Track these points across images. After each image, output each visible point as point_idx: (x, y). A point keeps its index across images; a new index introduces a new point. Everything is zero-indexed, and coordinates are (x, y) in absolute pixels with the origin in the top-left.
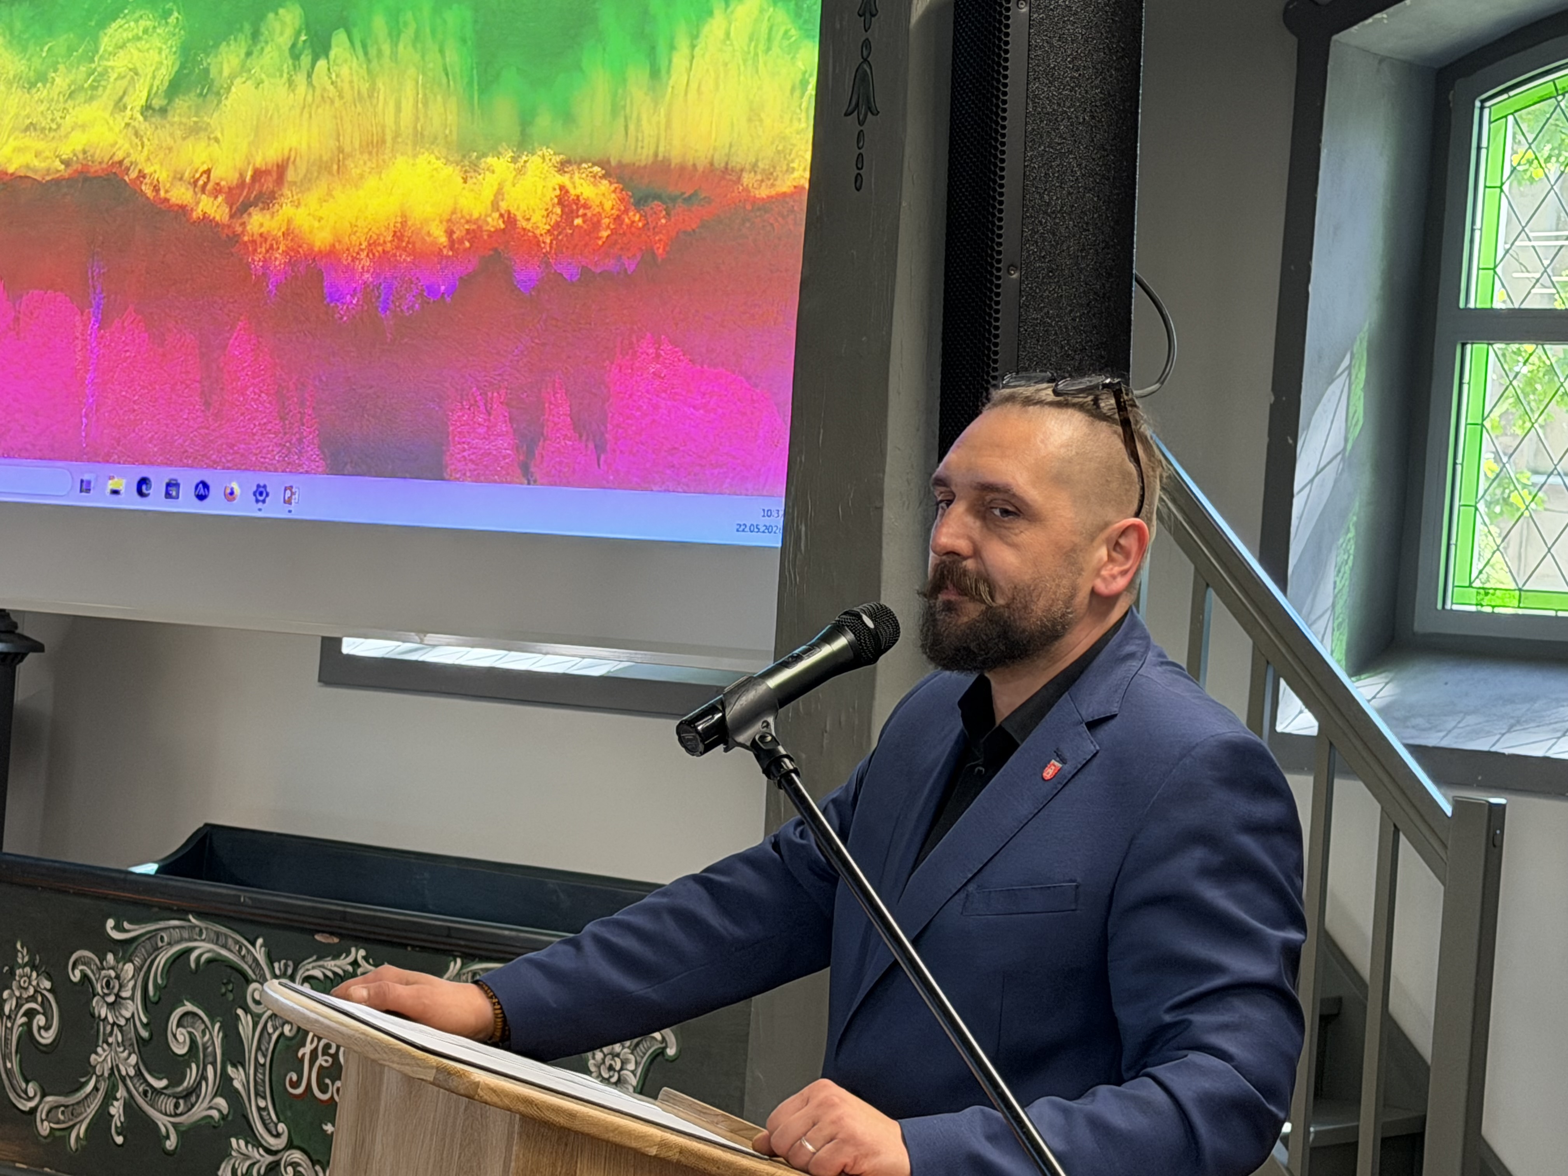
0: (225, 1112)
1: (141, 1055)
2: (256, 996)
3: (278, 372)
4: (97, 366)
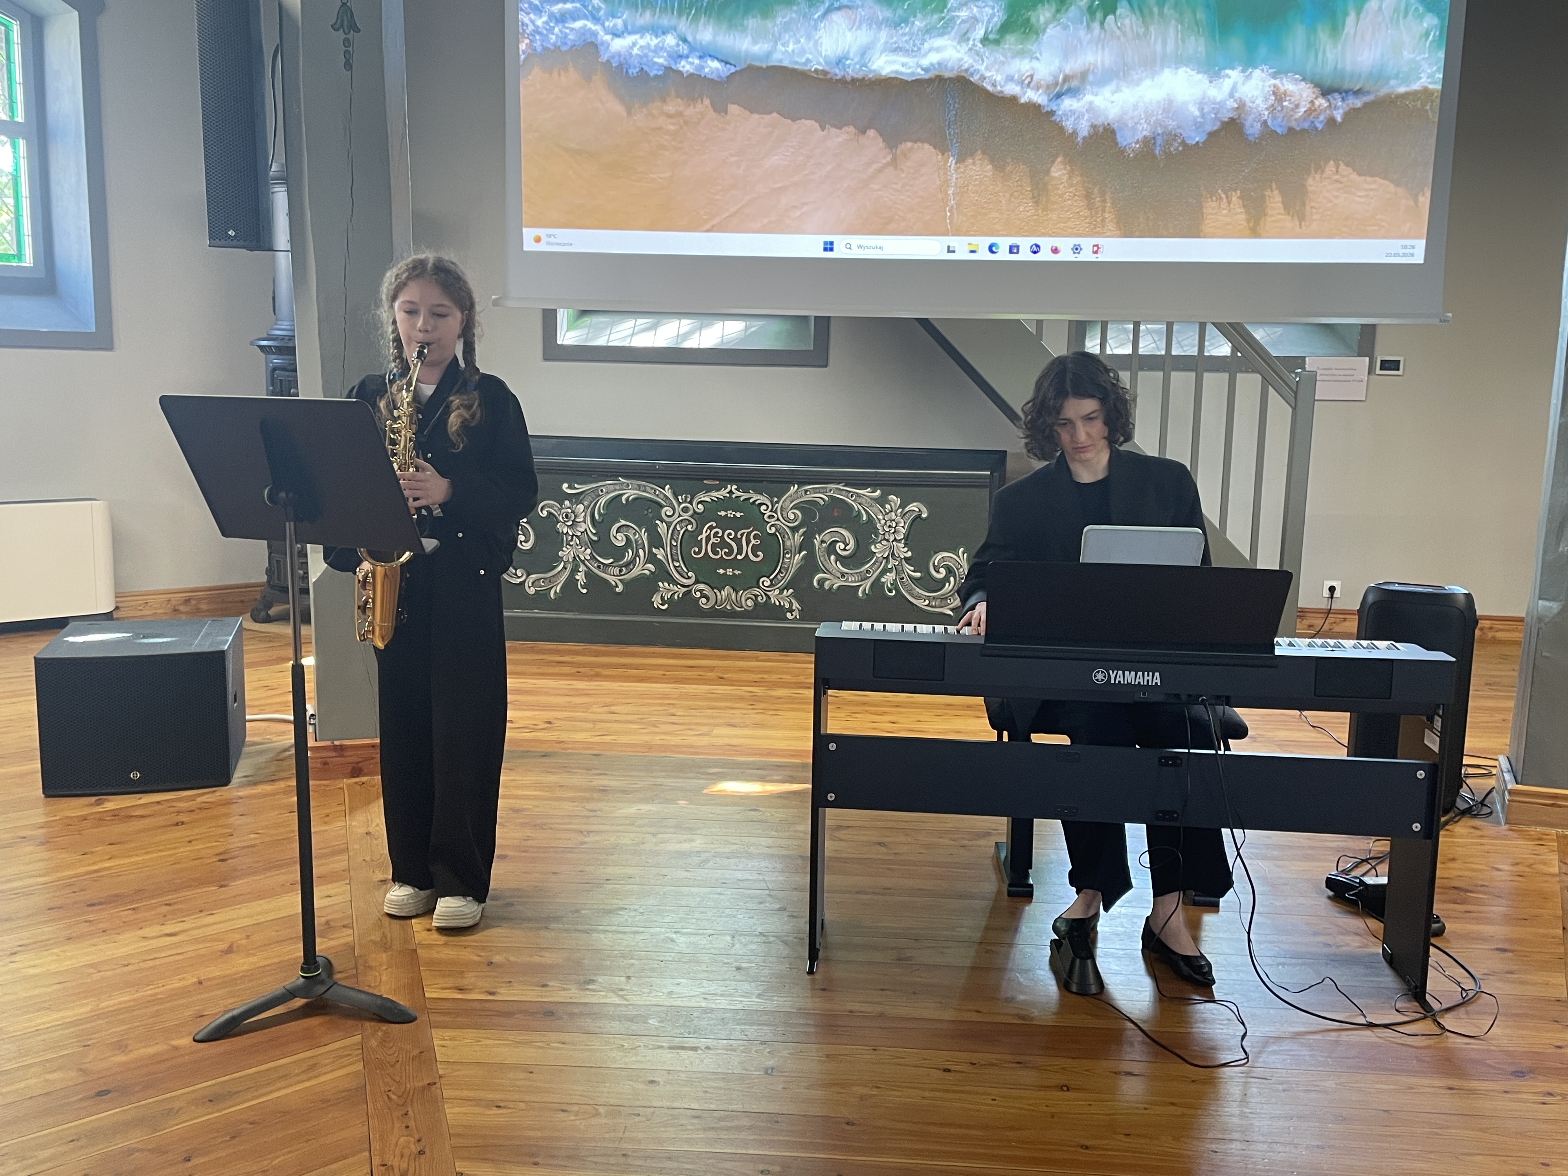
0: (653, 570)
1: (593, 549)
2: (668, 514)
3: (1086, 185)
4: (956, 184)
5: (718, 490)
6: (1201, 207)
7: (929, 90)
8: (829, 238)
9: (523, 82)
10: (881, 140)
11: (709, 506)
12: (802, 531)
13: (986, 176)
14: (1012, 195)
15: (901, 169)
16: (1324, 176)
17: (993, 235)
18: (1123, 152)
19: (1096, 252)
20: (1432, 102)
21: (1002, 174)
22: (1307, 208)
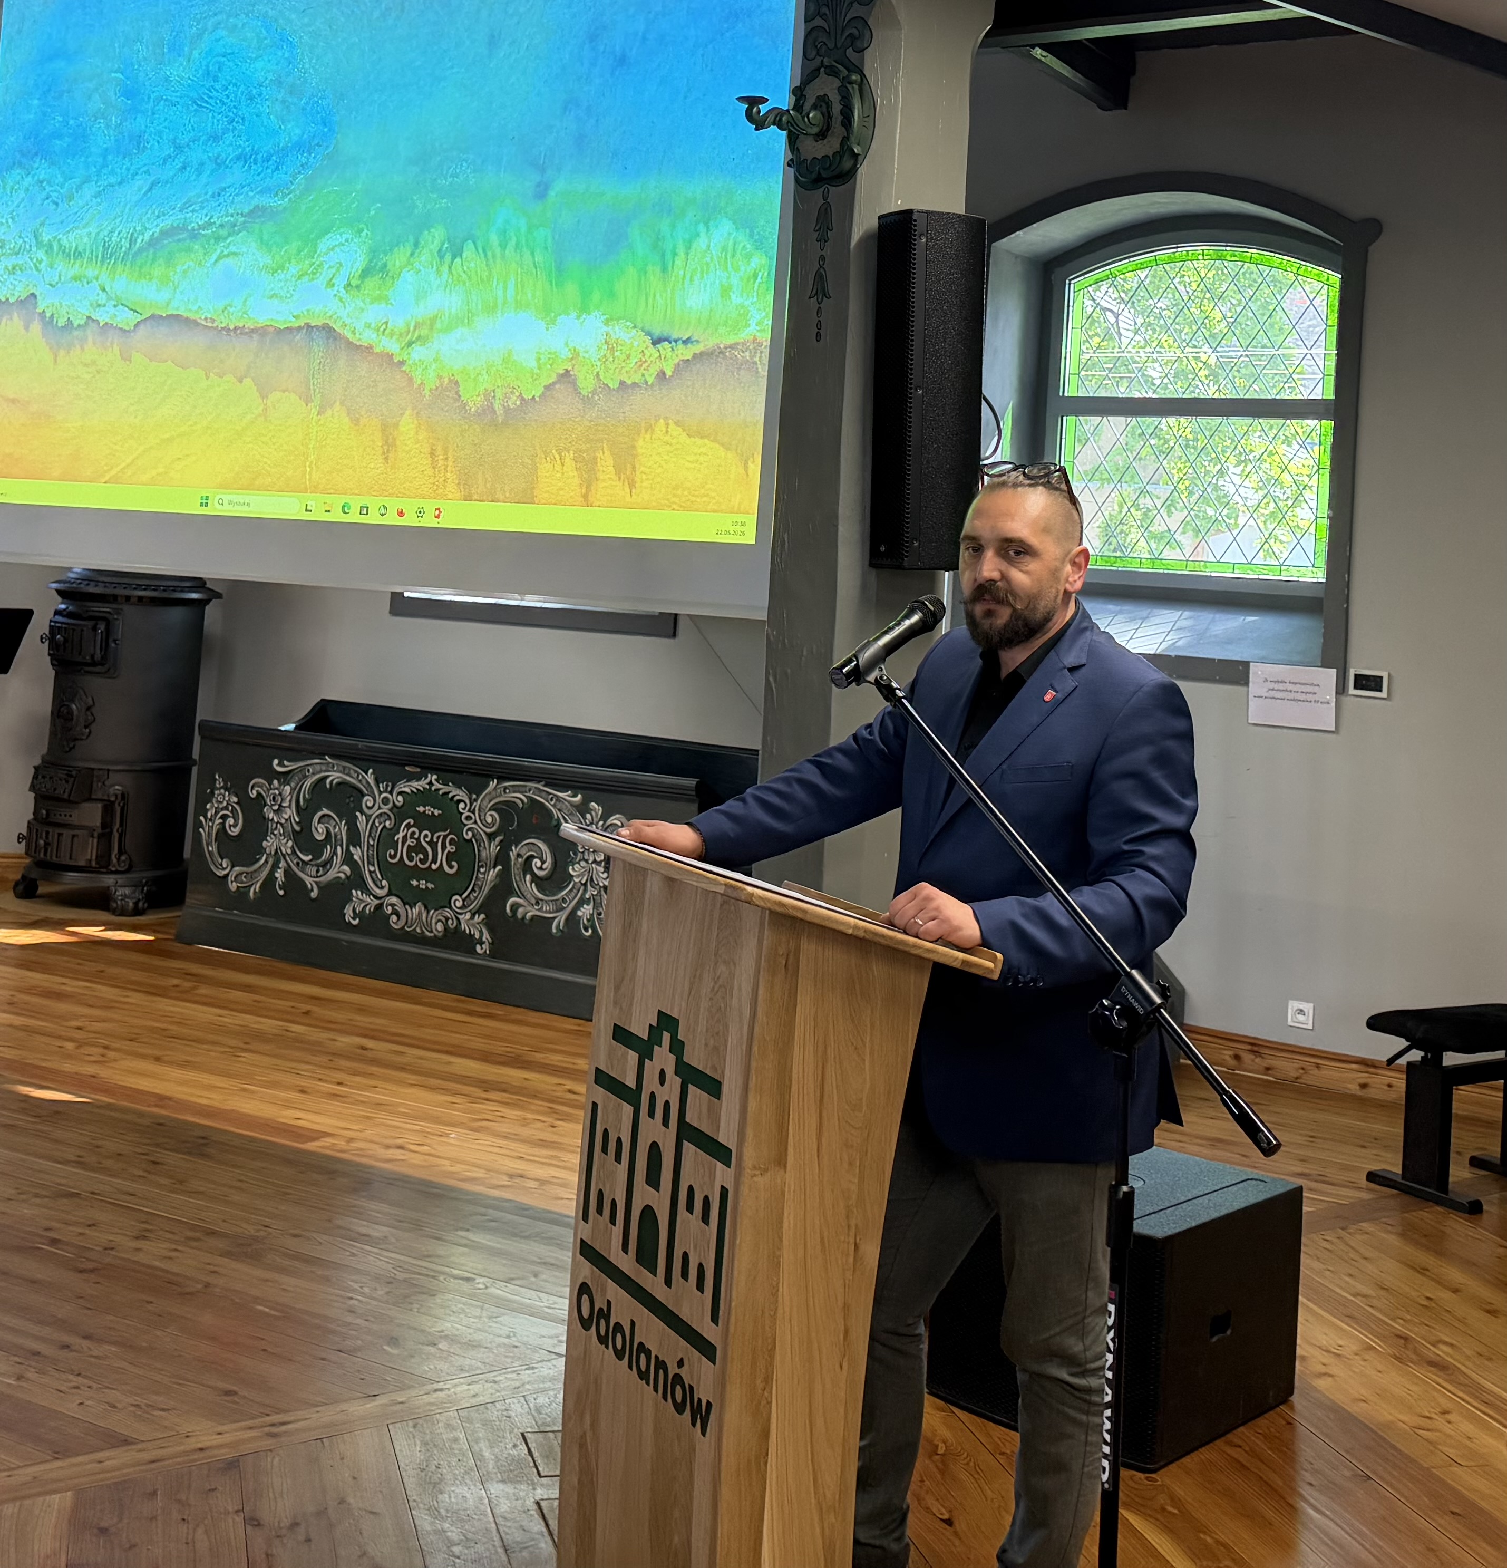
0: (349, 874)
1: (295, 841)
2: (370, 804)
3: (430, 441)
6: (535, 469)
8: (206, 493)
10: (255, 389)
11: (408, 798)
12: (498, 839)
13: (343, 429)
15: (270, 421)
16: (653, 437)
17: (345, 494)
18: (465, 404)
19: (438, 517)
20: (762, 349)
21: (356, 428)
22: (638, 473)
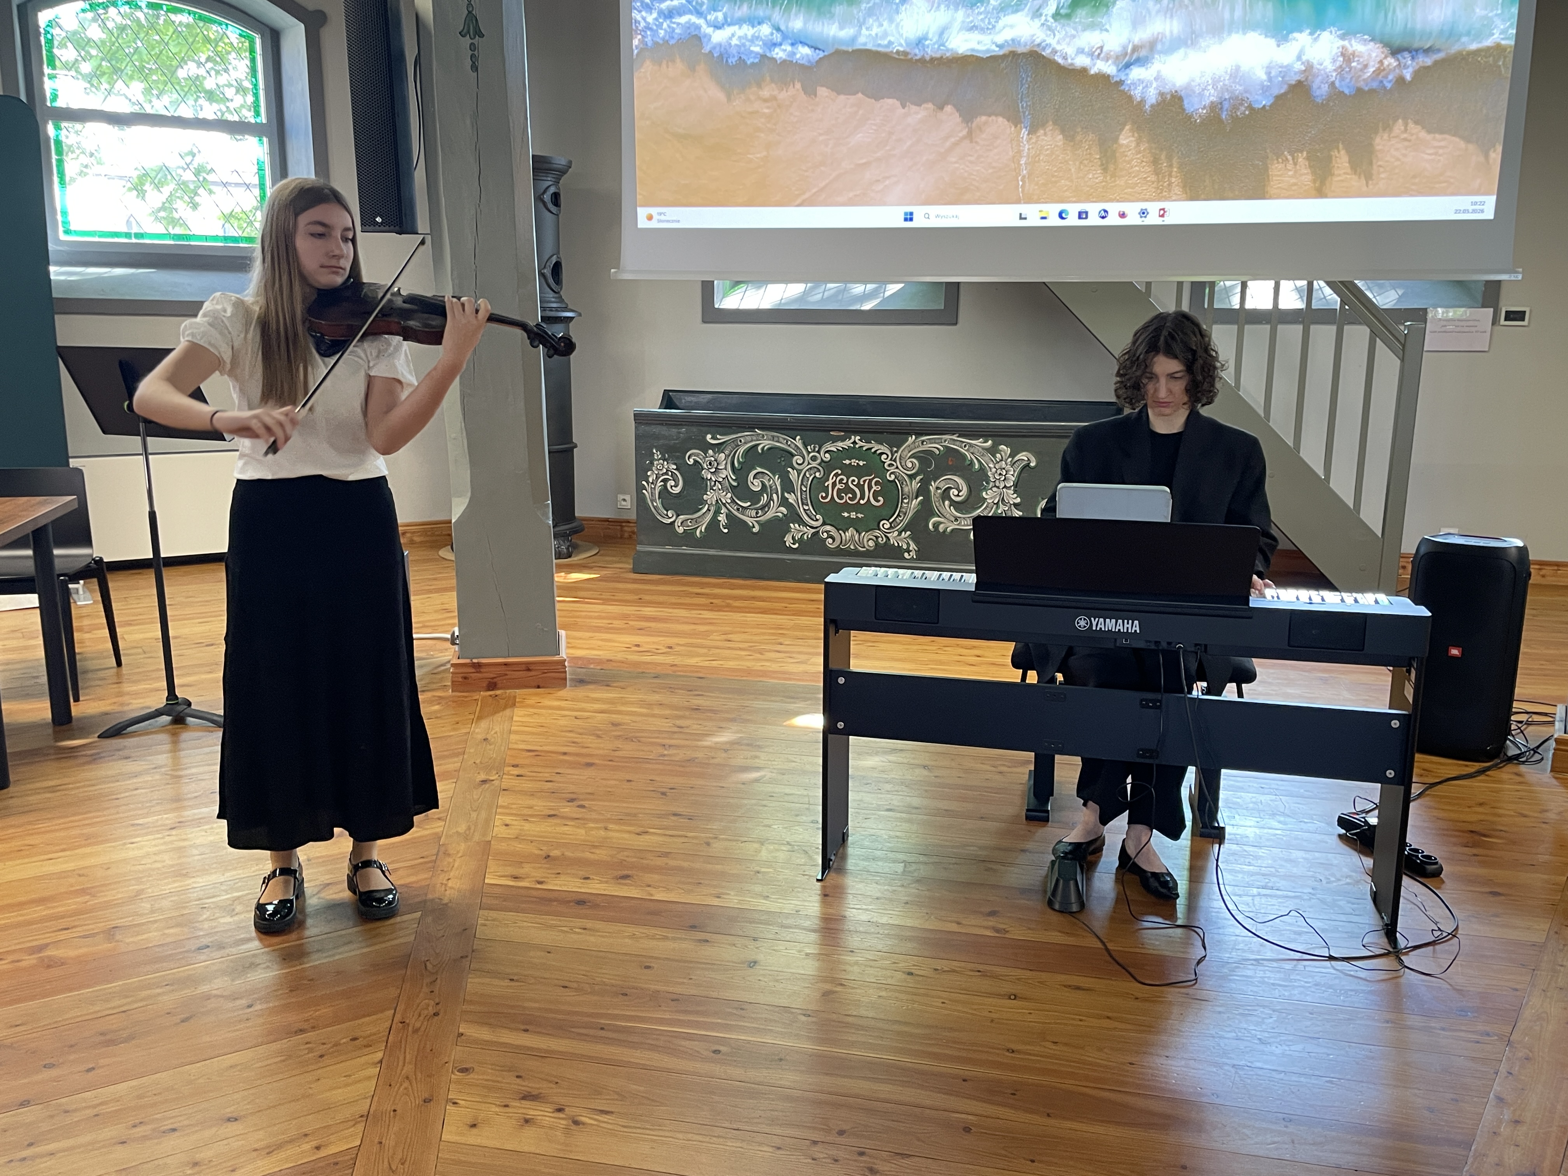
0: (786, 513)
1: (733, 493)
2: (799, 462)
3: (1153, 151)
4: (1028, 154)
5: (843, 440)
6: (1266, 169)
7: (1003, 65)
8: (909, 209)
9: (636, 75)
10: (958, 115)
11: (835, 455)
12: (918, 478)
13: (1057, 146)
14: (1081, 163)
15: (976, 142)
16: (1392, 135)
17: (1062, 202)
18: (1191, 117)
19: (1162, 216)
20: (1505, 57)
21: (1072, 144)
22: (1375, 167)
